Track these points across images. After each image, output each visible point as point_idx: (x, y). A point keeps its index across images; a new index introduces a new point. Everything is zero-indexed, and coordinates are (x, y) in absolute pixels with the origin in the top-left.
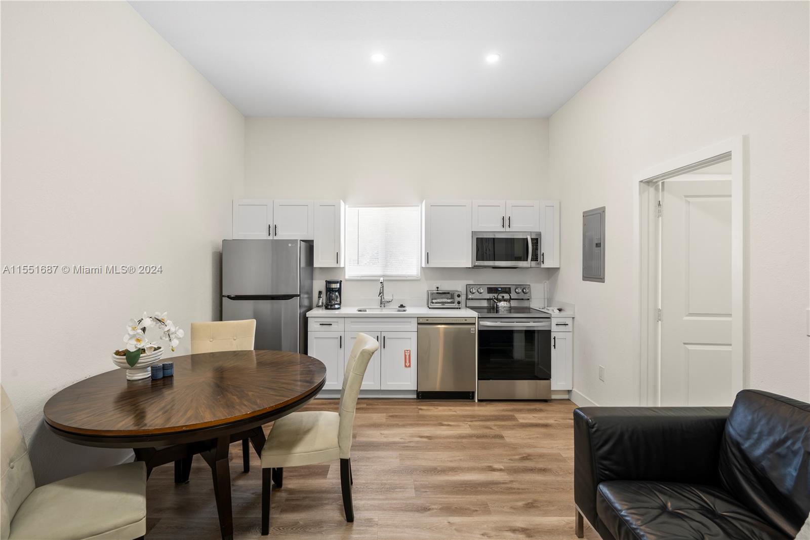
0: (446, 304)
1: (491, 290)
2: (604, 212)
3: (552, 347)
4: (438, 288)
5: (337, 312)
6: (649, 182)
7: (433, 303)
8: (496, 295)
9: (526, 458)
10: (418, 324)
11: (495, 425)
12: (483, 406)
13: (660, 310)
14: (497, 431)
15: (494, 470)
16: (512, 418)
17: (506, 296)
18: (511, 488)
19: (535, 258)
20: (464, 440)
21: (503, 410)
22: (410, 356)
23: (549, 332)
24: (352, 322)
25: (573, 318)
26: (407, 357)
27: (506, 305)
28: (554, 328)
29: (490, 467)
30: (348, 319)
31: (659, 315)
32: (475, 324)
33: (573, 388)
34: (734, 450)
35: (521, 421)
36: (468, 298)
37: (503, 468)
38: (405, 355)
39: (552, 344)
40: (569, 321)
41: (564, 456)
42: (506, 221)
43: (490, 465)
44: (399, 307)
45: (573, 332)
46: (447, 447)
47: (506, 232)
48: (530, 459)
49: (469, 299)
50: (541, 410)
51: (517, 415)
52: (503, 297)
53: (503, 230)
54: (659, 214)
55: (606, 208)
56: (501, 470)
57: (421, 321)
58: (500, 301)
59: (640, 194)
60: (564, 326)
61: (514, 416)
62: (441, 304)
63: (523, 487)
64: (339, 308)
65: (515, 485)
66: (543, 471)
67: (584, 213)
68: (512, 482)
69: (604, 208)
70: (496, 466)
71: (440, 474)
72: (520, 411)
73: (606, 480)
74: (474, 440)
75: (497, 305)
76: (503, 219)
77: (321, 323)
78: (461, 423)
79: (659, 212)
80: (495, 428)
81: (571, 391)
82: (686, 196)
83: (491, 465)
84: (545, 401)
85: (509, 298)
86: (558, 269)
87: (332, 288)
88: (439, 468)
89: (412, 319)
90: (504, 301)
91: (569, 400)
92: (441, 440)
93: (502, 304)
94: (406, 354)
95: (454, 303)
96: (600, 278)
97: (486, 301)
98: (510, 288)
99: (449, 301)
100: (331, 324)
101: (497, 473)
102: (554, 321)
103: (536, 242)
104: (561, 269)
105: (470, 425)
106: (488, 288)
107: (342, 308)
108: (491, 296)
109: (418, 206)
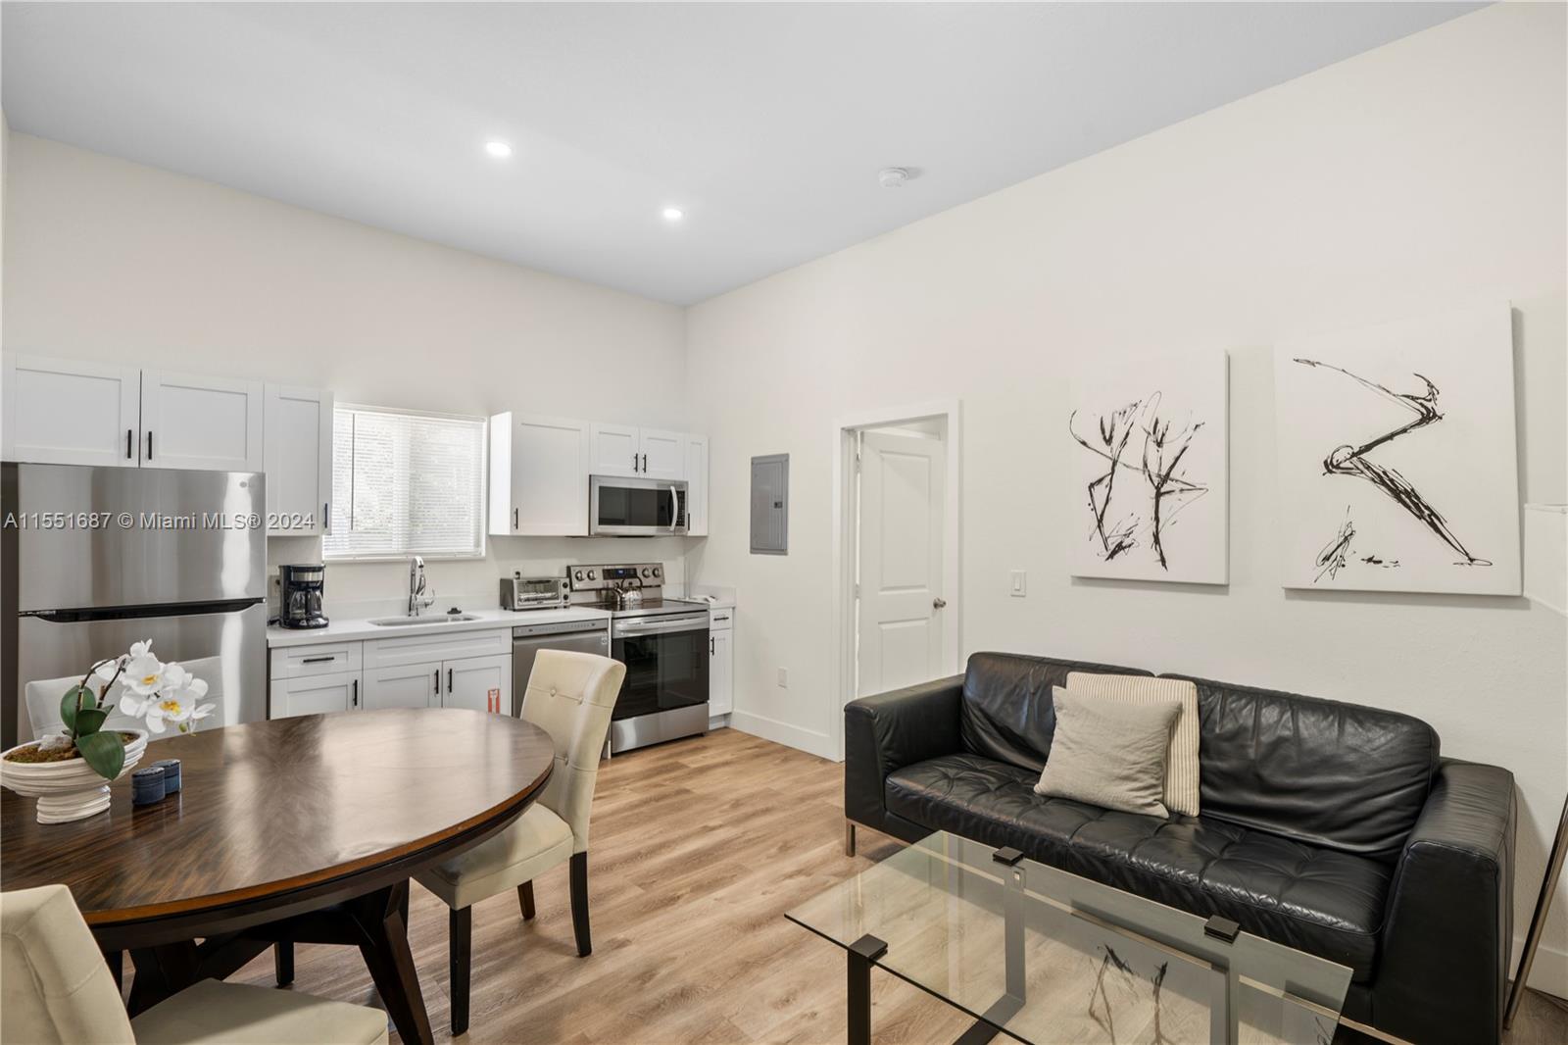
0: (545, 602)
1: (609, 574)
2: (787, 460)
3: (711, 654)
4: (518, 573)
5: (321, 632)
6: (850, 431)
7: (520, 600)
8: (619, 581)
9: (737, 804)
10: (514, 638)
11: (666, 780)
12: (622, 761)
13: (857, 586)
14: (676, 786)
15: (713, 829)
16: (678, 767)
17: (636, 582)
18: (750, 840)
19: (680, 523)
20: (642, 809)
21: (658, 759)
22: (498, 699)
23: (707, 631)
24: (379, 648)
25: (734, 608)
26: (494, 703)
27: (636, 597)
28: (713, 625)
29: (705, 827)
30: (369, 643)
31: (857, 592)
32: (605, 629)
33: (733, 708)
34: (976, 712)
35: (693, 766)
36: (574, 588)
37: (721, 823)
38: (490, 700)
39: (711, 648)
40: (728, 613)
41: (775, 789)
42: (640, 462)
43: (702, 825)
44: (449, 613)
45: (733, 628)
46: (628, 824)
47: (639, 479)
48: (742, 804)
49: (576, 591)
50: (704, 748)
51: (683, 760)
52: (631, 584)
53: (633, 474)
54: (858, 469)
55: (791, 457)
56: (721, 826)
57: (519, 633)
58: (626, 591)
59: (842, 446)
60: (722, 621)
61: (677, 763)
62: (536, 602)
63: (760, 834)
64: (325, 626)
65: (752, 835)
66: (766, 811)
67: (753, 459)
68: (744, 833)
69: (787, 455)
70: (711, 824)
71: (651, 857)
72: (680, 754)
73: (891, 771)
74: (654, 804)
75: (621, 598)
76: (636, 458)
77: (306, 658)
78: (616, 791)
79: (858, 467)
80: (668, 783)
81: (730, 714)
82: (882, 452)
83: (705, 824)
84: (700, 735)
85: (639, 584)
86: (705, 537)
87: (308, 582)
88: (642, 851)
89: (503, 631)
90: (633, 590)
91: (725, 728)
92: (608, 819)
93: (631, 596)
94: (492, 697)
95: (557, 598)
96: (781, 550)
97: (594, 593)
98: (635, 570)
99: (549, 595)
100: (333, 659)
101: (721, 830)
102: (713, 614)
103: (681, 495)
104: (709, 539)
105: (631, 790)
106: (604, 571)
107: (330, 624)
108: (611, 583)
109: (483, 420)
